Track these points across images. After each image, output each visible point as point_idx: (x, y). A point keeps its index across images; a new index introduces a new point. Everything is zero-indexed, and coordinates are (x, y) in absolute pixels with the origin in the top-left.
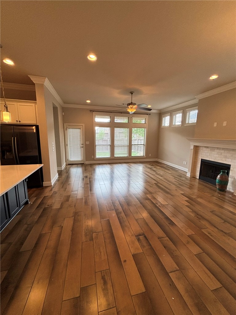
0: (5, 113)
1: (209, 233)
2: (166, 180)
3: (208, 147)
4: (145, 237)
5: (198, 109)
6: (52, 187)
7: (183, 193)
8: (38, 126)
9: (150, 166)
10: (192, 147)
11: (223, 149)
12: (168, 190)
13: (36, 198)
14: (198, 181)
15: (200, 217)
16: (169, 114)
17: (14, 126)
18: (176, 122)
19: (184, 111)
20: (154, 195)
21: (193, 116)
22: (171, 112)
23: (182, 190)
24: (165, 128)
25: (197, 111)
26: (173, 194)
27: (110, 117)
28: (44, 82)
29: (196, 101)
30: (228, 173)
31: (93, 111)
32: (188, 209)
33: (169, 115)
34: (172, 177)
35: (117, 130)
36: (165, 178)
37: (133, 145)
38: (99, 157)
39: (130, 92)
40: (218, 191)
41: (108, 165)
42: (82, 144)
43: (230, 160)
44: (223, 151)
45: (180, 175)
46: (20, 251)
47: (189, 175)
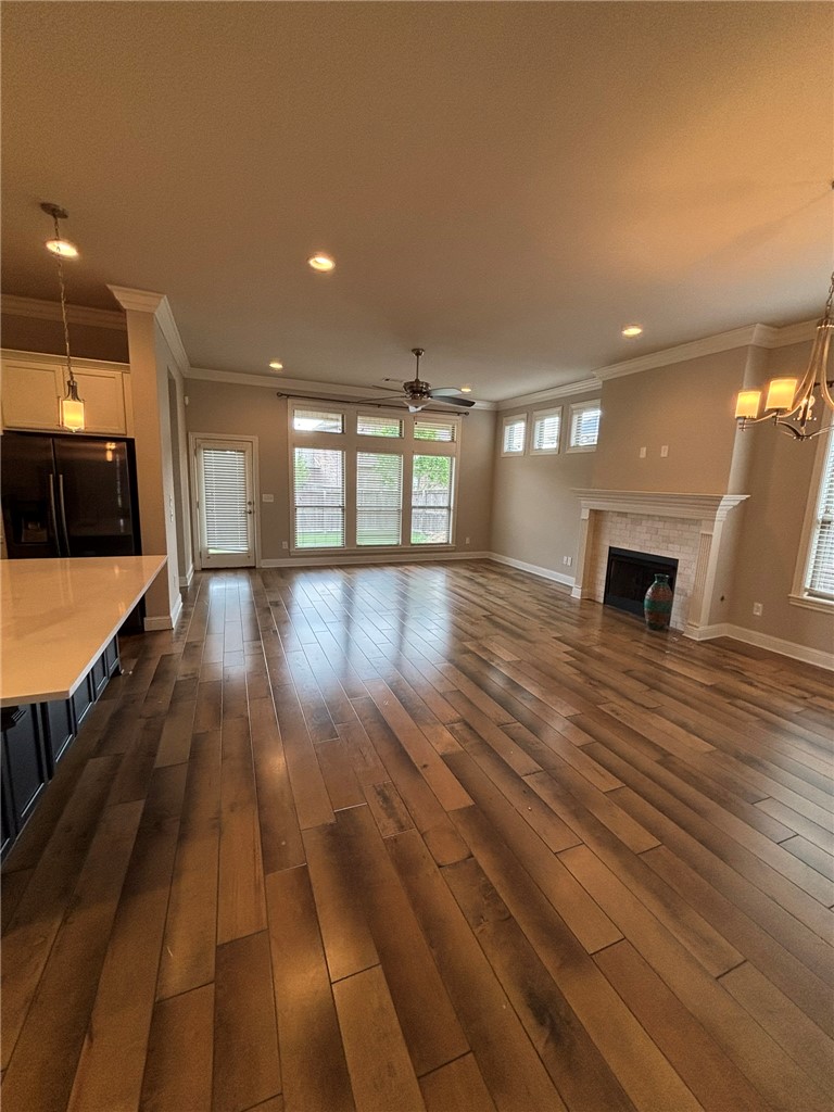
0: (68, 404)
1: (613, 711)
2: (515, 606)
3: (624, 514)
4: (466, 724)
5: (603, 407)
6: (174, 632)
7: (558, 635)
8: (133, 440)
9: (468, 574)
10: (585, 515)
11: (662, 518)
12: (520, 631)
13: (135, 661)
14: (601, 607)
15: (595, 683)
16: (524, 416)
17: (56, 441)
18: (545, 440)
19: (566, 408)
20: (484, 643)
21: (588, 426)
22: (530, 411)
23: (558, 629)
24: (513, 457)
25: (598, 413)
26: (533, 639)
27: (343, 417)
28: (156, 307)
29: (596, 384)
30: (672, 583)
31: (288, 396)
32: (569, 670)
33: (523, 419)
34: (530, 599)
35: (364, 459)
36: (511, 603)
37: (415, 507)
38: (306, 545)
39: (413, 350)
40: (647, 629)
41: (336, 571)
42: (250, 503)
43: (677, 547)
44: (660, 525)
45: (553, 597)
46: (156, 766)
47: (576, 594)
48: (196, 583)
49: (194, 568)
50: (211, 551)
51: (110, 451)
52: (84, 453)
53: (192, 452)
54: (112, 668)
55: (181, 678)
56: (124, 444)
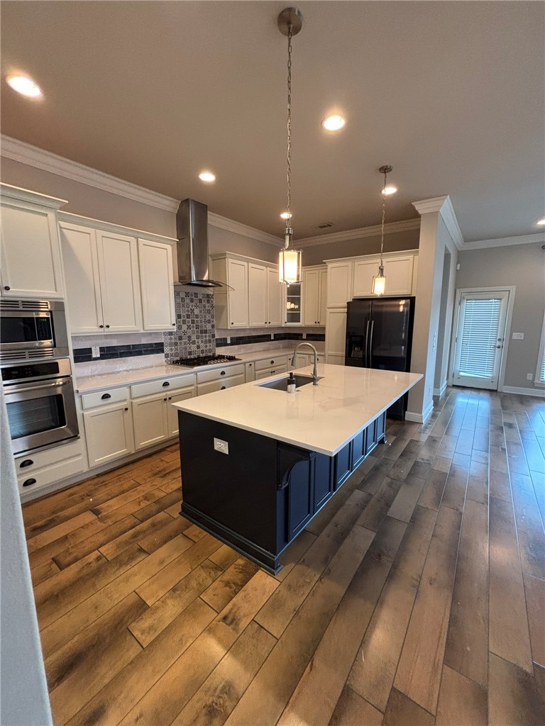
48: (447, 394)
49: (447, 384)
50: (462, 374)
51: (402, 306)
52: (387, 308)
53: (457, 303)
54: (379, 438)
55: (420, 460)
56: (409, 301)
